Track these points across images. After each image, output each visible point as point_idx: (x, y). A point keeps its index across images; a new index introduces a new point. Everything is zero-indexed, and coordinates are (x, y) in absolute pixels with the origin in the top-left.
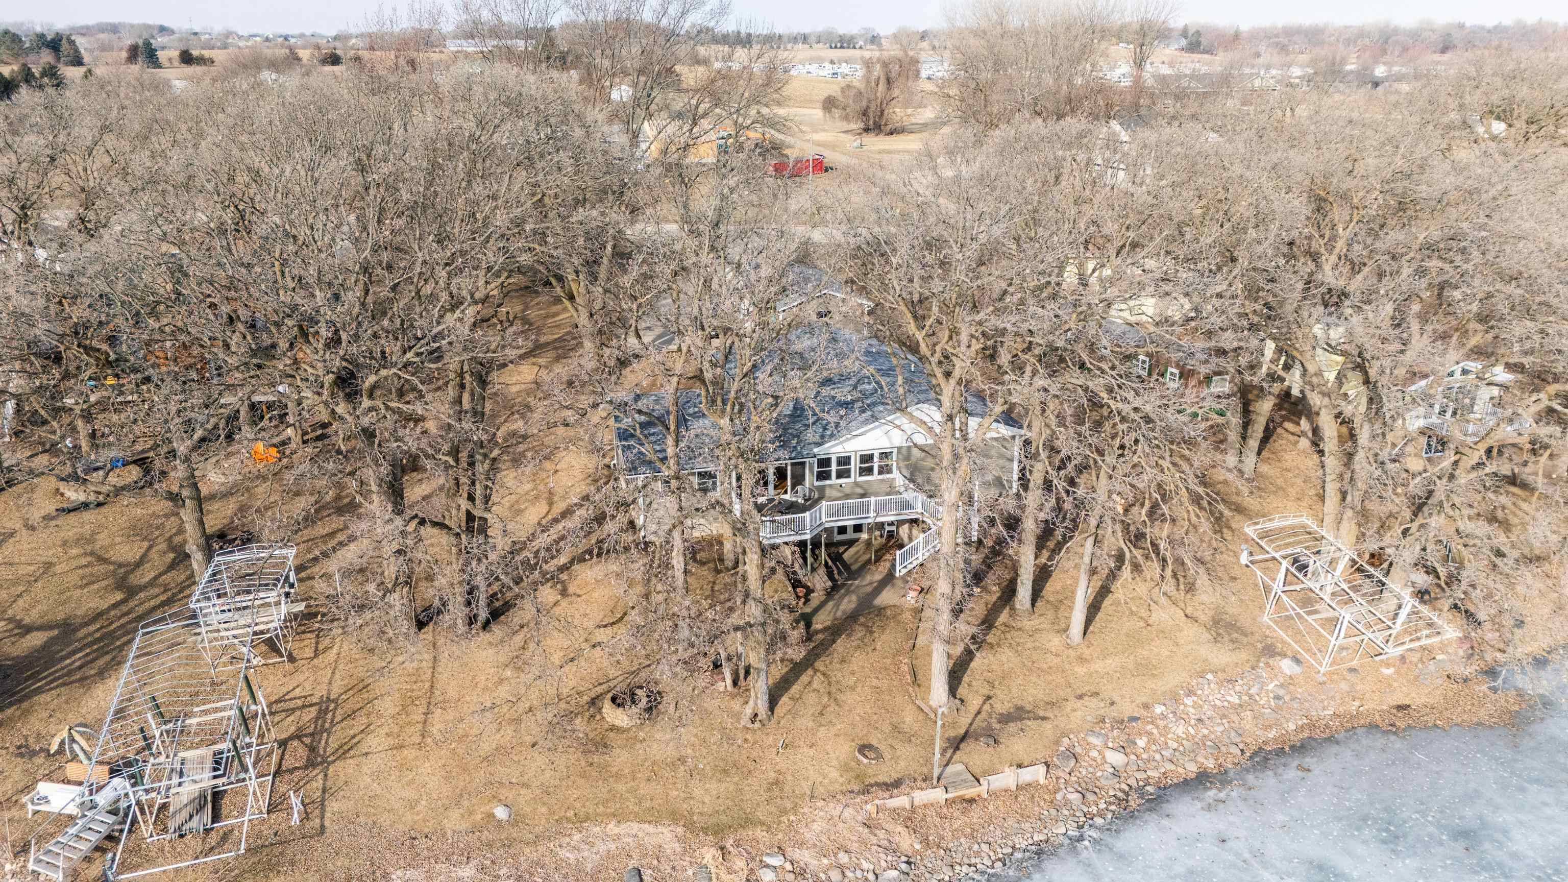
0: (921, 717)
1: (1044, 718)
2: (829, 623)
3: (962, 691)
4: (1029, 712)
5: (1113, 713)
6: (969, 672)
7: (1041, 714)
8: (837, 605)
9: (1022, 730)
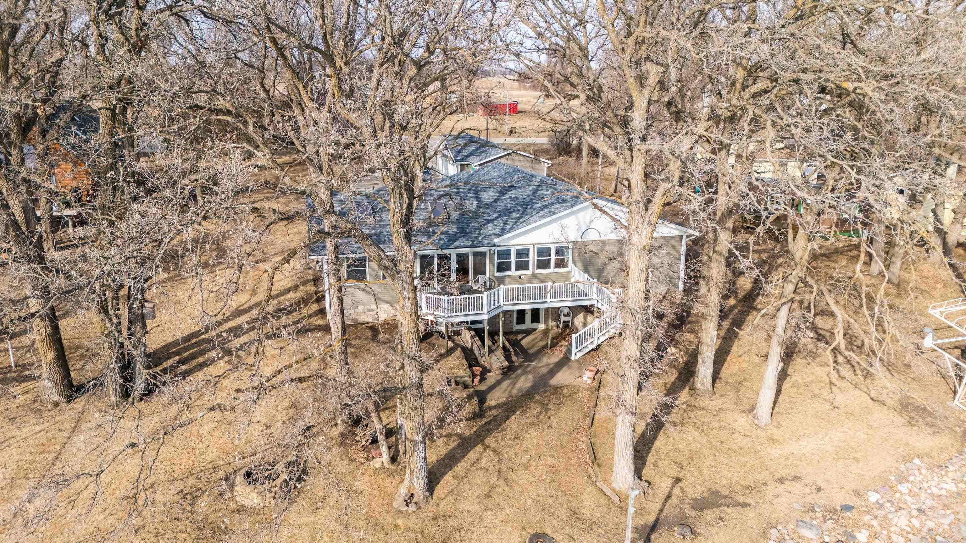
0: (603, 501)
1: (745, 505)
2: (503, 400)
3: (647, 472)
4: (726, 497)
5: (821, 499)
6: (653, 451)
7: (740, 499)
8: (513, 384)
9: (721, 518)
